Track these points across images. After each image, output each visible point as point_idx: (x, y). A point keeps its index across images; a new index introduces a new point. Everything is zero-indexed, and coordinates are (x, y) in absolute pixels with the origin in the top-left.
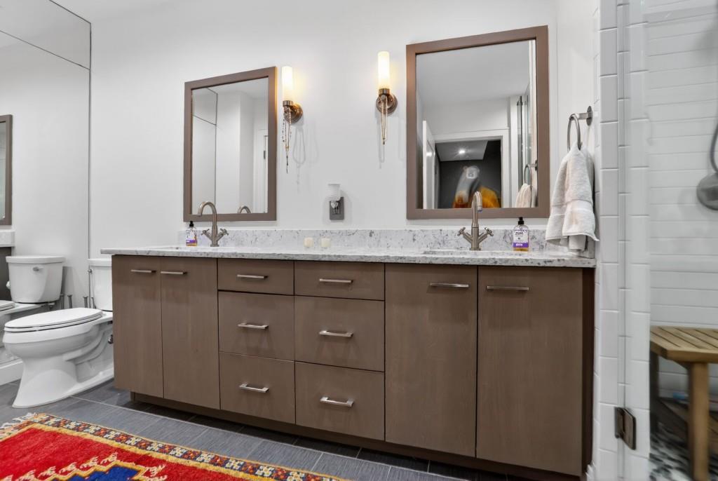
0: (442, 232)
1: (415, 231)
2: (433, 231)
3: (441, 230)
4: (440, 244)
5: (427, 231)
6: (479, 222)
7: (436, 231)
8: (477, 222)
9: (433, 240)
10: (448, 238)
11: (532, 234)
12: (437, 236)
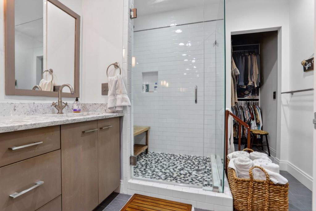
0: (35, 104)
1: (15, 104)
2: (29, 104)
3: (34, 103)
4: (33, 112)
5: (25, 103)
6: (62, 99)
7: (31, 103)
8: (61, 99)
9: (29, 110)
10: (38, 108)
11: (83, 105)
12: (32, 107)
